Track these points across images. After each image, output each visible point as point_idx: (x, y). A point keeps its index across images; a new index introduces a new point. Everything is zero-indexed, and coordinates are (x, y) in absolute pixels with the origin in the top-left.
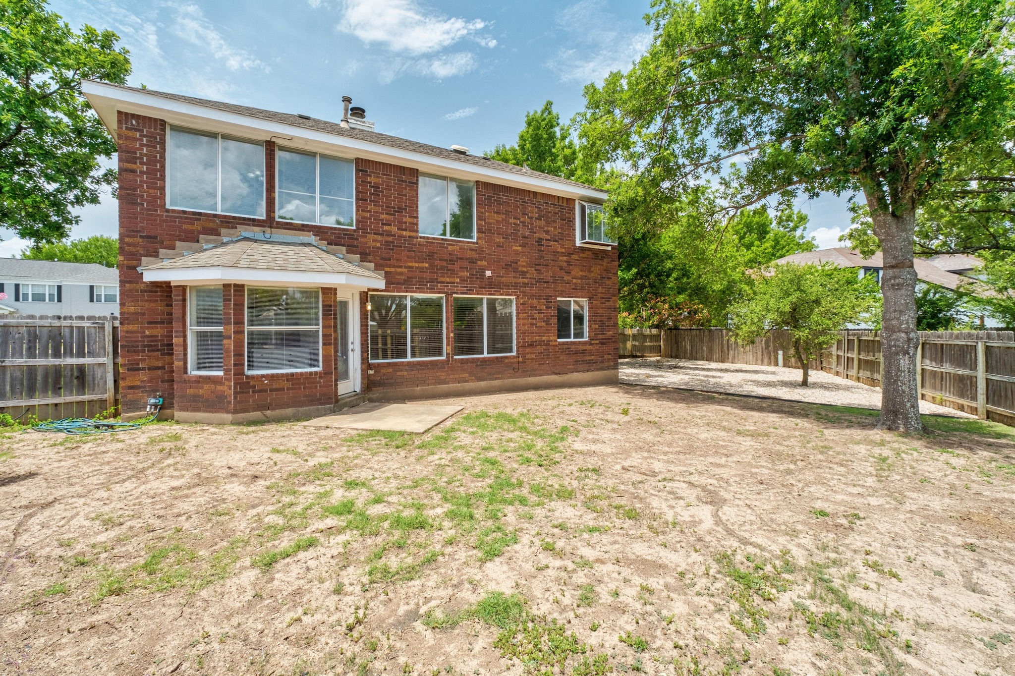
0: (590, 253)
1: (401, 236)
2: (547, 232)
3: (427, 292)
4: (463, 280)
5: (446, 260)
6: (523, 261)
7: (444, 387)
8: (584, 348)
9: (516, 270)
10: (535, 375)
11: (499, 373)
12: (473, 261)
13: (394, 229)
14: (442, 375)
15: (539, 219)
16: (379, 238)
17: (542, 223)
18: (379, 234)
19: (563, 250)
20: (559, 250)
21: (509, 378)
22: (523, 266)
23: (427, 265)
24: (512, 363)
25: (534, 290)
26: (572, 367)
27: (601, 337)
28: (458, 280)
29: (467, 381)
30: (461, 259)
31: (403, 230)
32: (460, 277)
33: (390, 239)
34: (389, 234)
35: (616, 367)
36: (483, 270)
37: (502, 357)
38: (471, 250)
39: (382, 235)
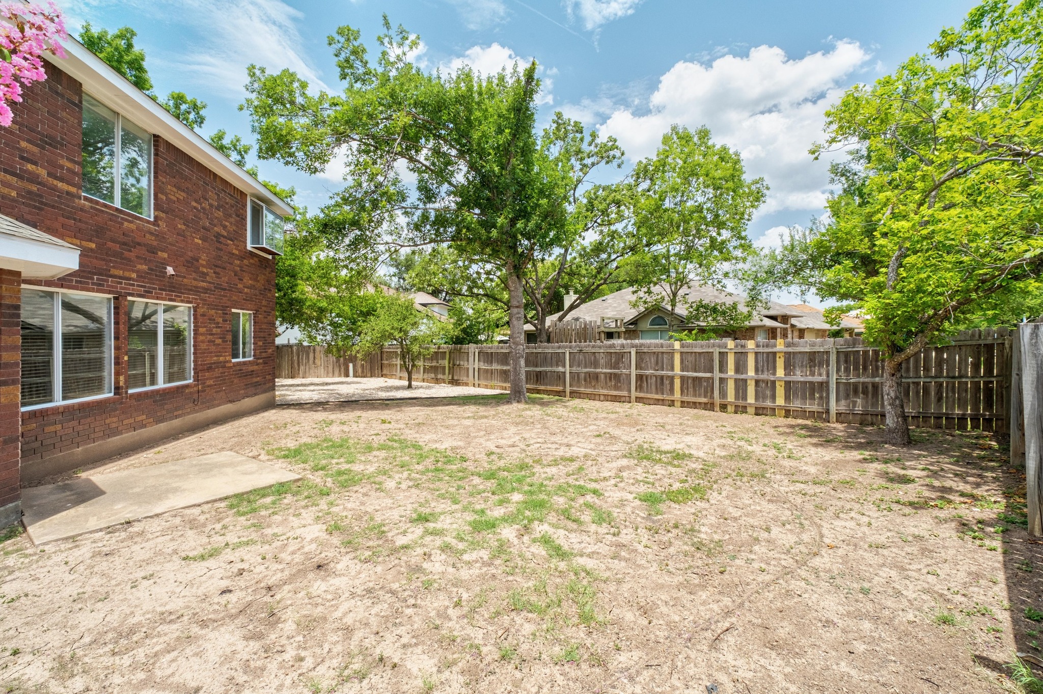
0: (256, 259)
1: (54, 189)
2: (225, 227)
3: (93, 290)
4: (141, 276)
5: (119, 243)
6: (203, 259)
7: (115, 441)
8: (251, 368)
9: (197, 271)
10: (214, 406)
11: (176, 409)
12: (153, 251)
13: (43, 173)
14: (113, 421)
15: (218, 208)
16: (13, 180)
17: (220, 214)
18: (14, 174)
19: (237, 252)
20: (235, 251)
21: (189, 413)
22: (203, 266)
23: (93, 246)
24: (191, 393)
25: (211, 298)
26: (242, 392)
27: (264, 355)
28: (134, 275)
29: (144, 426)
30: (139, 244)
31: (56, 178)
32: (137, 272)
33: (34, 188)
34: (34, 179)
35: (273, 388)
36: (164, 265)
37: (178, 388)
38: (151, 233)
39: (20, 177)
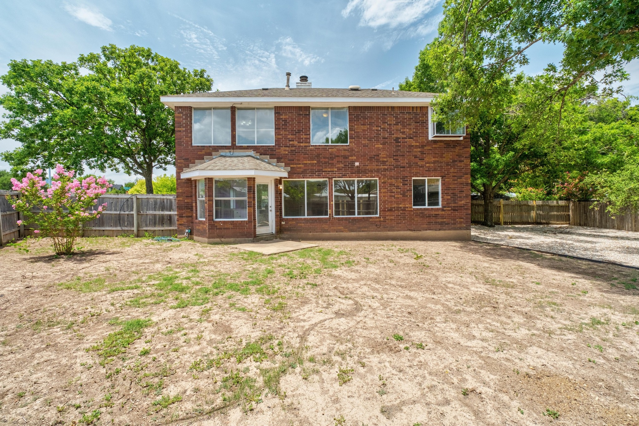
0: (442, 144)
1: (299, 147)
2: (403, 133)
3: (316, 178)
4: (339, 169)
5: (328, 158)
6: (383, 154)
7: (327, 234)
8: (437, 213)
9: (378, 161)
10: (394, 231)
11: (365, 228)
12: (345, 157)
13: (296, 143)
14: (326, 227)
15: (397, 124)
16: (287, 148)
17: (400, 127)
18: (287, 147)
19: (418, 144)
20: (414, 144)
21: (373, 231)
22: (383, 158)
23: (316, 162)
24: (375, 222)
25: (393, 173)
26: (425, 226)
27: (453, 205)
28: (336, 169)
29: (343, 232)
30: (338, 156)
31: (301, 143)
32: (337, 168)
33: (293, 149)
34: (293, 146)
35: (468, 229)
36: (353, 162)
37: (367, 218)
38: (345, 150)
39: (289, 147)
